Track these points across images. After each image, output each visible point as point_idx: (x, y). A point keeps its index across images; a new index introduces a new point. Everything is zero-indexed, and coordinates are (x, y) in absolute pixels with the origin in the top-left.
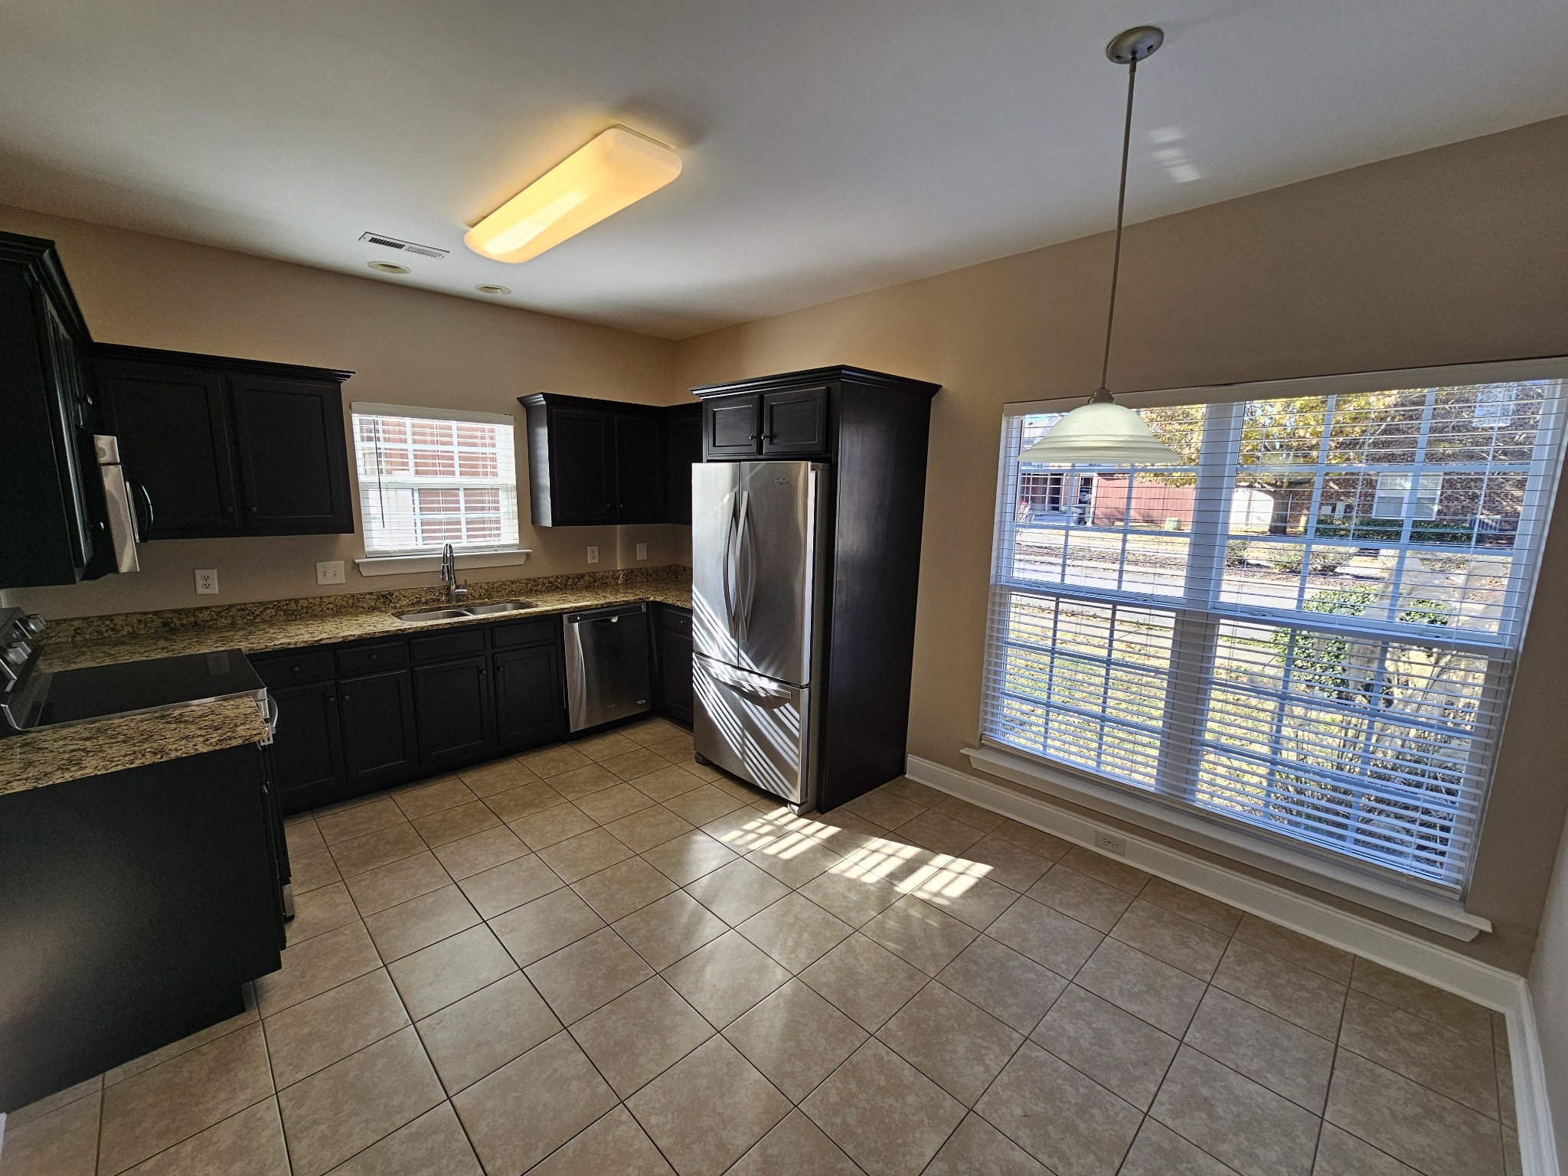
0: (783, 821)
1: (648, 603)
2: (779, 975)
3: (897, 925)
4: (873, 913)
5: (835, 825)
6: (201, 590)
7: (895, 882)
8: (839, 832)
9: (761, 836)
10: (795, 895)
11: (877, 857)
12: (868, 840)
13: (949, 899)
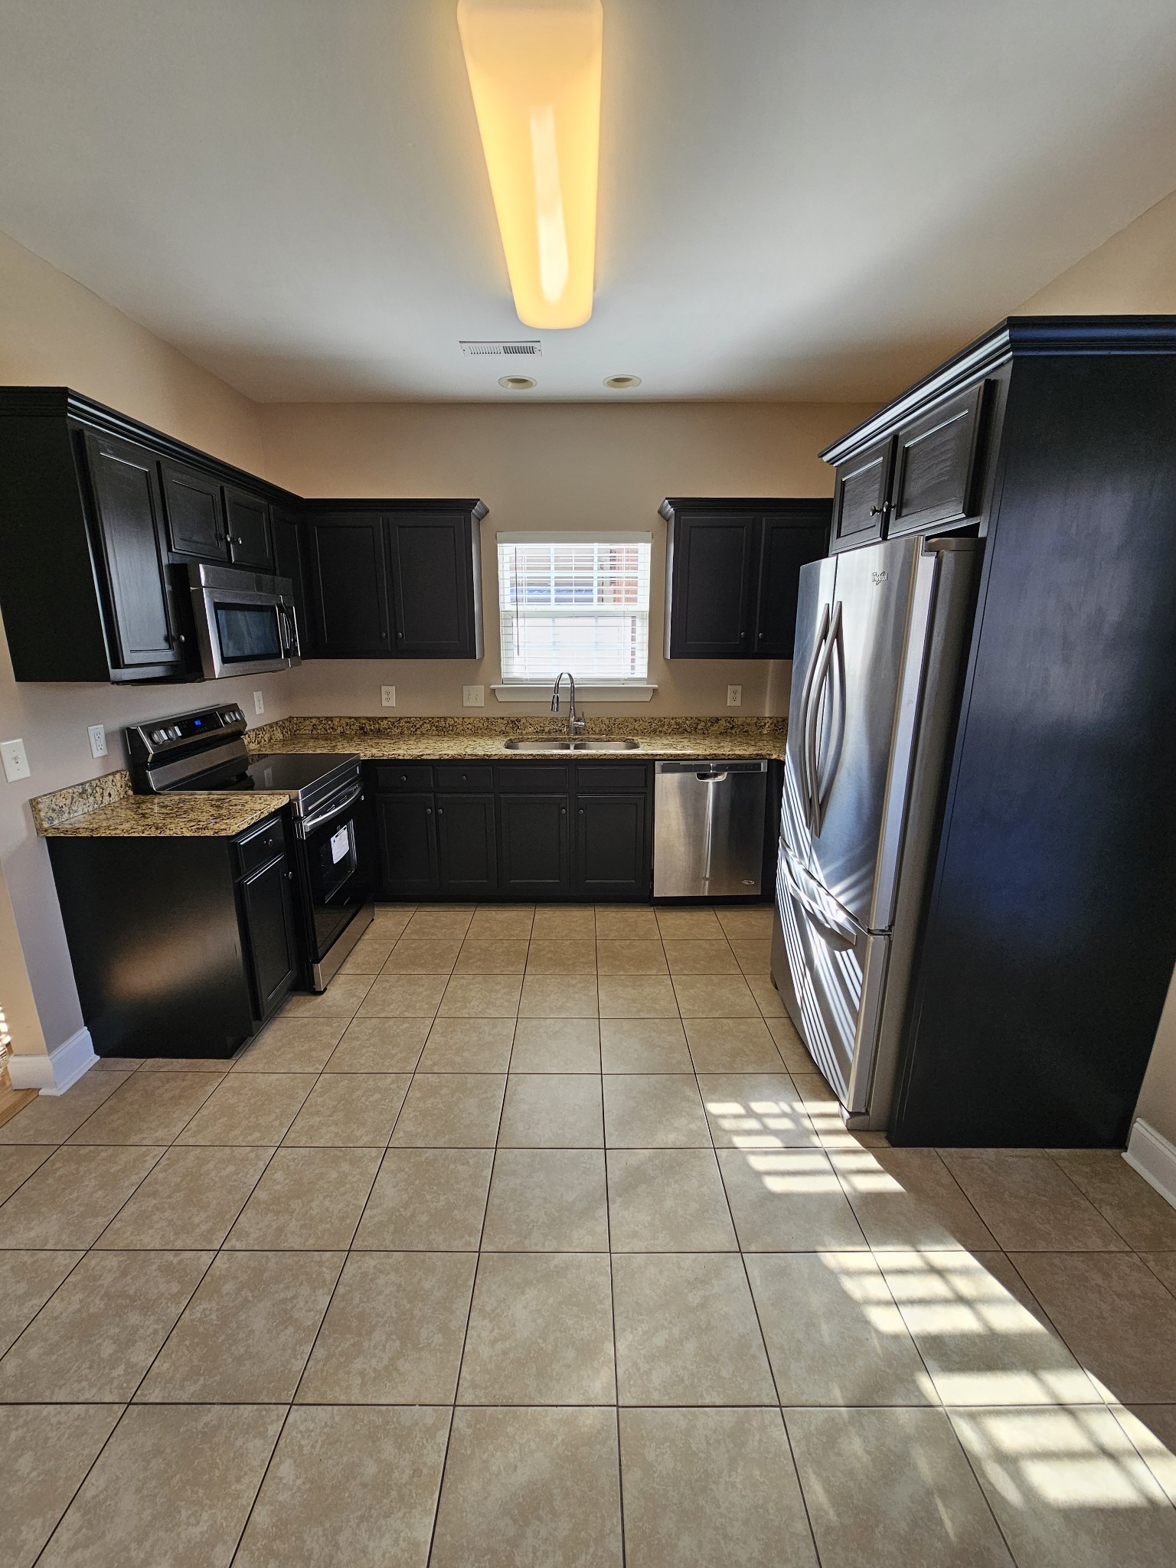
0: (820, 1124)
1: (770, 761)
2: (599, 1384)
3: (866, 1459)
4: (838, 1396)
5: (898, 1177)
6: (385, 703)
7: (930, 1363)
8: (901, 1194)
9: (766, 1131)
10: (735, 1261)
11: (935, 1287)
12: (939, 1241)
13: (1028, 1492)
